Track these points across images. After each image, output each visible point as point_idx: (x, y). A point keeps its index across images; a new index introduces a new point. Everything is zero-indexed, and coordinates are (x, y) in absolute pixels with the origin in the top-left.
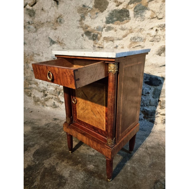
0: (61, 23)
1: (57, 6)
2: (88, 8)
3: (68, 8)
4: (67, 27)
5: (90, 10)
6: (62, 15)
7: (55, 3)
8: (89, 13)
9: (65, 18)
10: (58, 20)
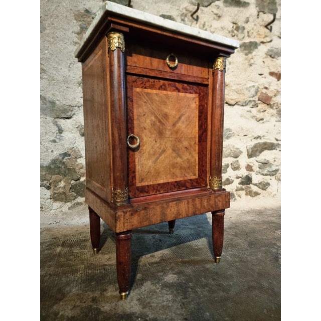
2: (94, 16)
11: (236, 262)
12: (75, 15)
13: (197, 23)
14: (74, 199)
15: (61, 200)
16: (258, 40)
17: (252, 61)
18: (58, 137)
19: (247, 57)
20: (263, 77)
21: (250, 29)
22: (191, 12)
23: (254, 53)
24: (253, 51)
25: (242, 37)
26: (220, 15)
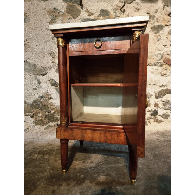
2: (59, 12)
3: (36, 8)
5: (62, 15)
6: (26, 14)
8: (60, 17)
9: (30, 17)
11: (144, 168)
12: (48, 11)
13: (124, 14)
14: (47, 124)
15: (40, 124)
16: (163, 24)
17: (159, 37)
18: (38, 86)
19: (156, 35)
20: (166, 48)
21: (158, 17)
22: (120, 7)
23: (161, 32)
24: (160, 31)
25: (153, 22)
26: (139, 8)
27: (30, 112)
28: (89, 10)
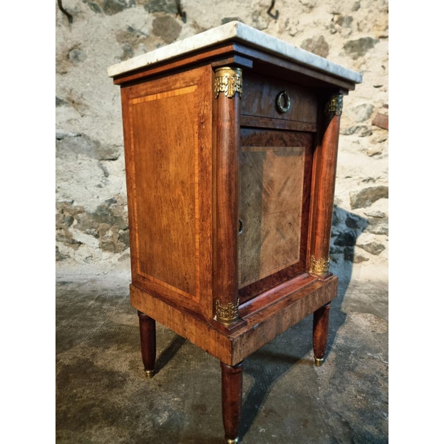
0: (79, 61)
1: (69, 26)
2: (138, 34)
3: (96, 32)
4: (93, 70)
5: (144, 39)
6: (80, 44)
7: (63, 18)
8: (141, 44)
9: (87, 50)
10: (71, 54)
12: (117, 36)
13: (276, 22)
14: (123, 250)
15: (110, 250)
17: (364, 68)
18: (104, 181)
19: (355, 61)
22: (267, 7)
23: (367, 55)
24: (366, 51)
25: (347, 33)
26: (313, 4)
27: (93, 227)
28: (198, 22)
